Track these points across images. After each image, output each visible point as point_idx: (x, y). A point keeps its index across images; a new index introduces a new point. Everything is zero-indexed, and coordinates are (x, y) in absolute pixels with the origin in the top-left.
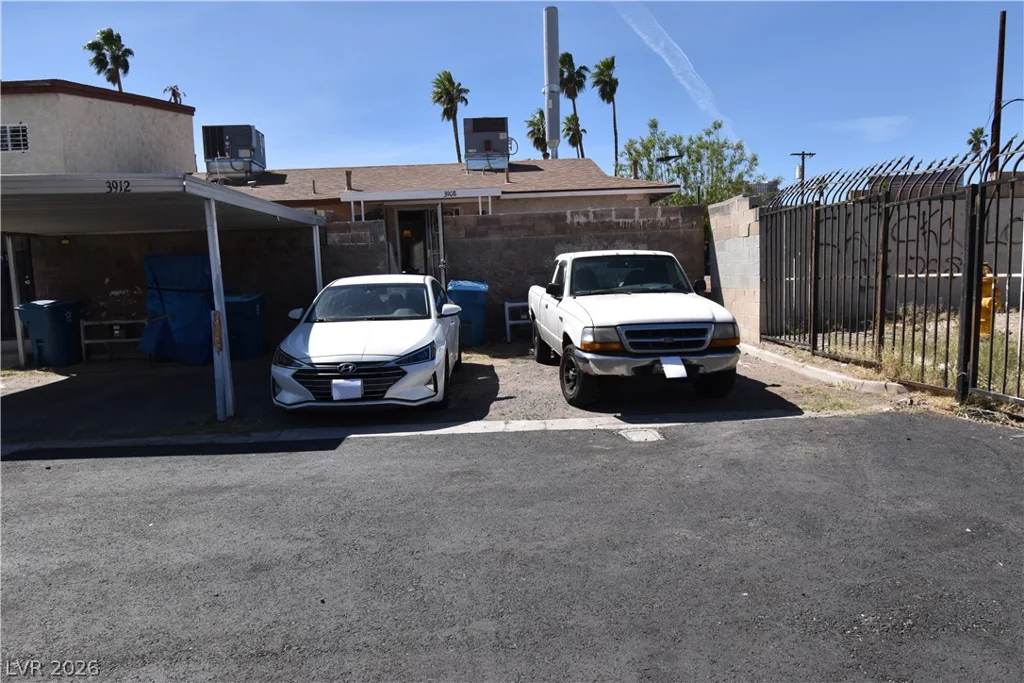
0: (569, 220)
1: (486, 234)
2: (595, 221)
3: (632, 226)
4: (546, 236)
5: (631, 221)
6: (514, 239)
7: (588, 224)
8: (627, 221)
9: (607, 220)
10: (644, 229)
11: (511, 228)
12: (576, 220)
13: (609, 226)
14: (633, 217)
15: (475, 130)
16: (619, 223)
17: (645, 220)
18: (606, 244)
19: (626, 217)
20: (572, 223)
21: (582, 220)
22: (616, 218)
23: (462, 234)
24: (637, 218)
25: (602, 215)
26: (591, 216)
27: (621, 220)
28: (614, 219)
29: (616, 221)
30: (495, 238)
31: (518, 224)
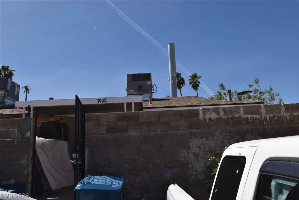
0: (201, 117)
1: (125, 130)
2: (225, 117)
3: (260, 122)
4: (181, 131)
5: (258, 116)
6: (152, 134)
7: (219, 119)
8: (254, 116)
9: (236, 116)
10: (272, 124)
11: (148, 124)
12: (208, 116)
13: (239, 121)
14: (260, 113)
15: (133, 80)
16: (247, 118)
17: (271, 115)
18: (237, 137)
19: (253, 113)
20: (204, 119)
21: (214, 116)
22: (245, 114)
23: (103, 129)
24: (263, 115)
25: (231, 111)
26: (222, 113)
27: (249, 116)
28: (242, 114)
29: (245, 116)
30: (133, 133)
31: (155, 120)
